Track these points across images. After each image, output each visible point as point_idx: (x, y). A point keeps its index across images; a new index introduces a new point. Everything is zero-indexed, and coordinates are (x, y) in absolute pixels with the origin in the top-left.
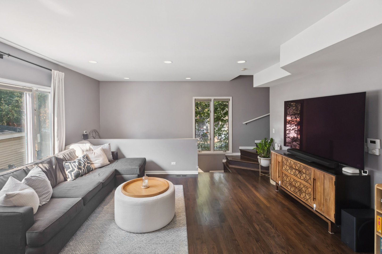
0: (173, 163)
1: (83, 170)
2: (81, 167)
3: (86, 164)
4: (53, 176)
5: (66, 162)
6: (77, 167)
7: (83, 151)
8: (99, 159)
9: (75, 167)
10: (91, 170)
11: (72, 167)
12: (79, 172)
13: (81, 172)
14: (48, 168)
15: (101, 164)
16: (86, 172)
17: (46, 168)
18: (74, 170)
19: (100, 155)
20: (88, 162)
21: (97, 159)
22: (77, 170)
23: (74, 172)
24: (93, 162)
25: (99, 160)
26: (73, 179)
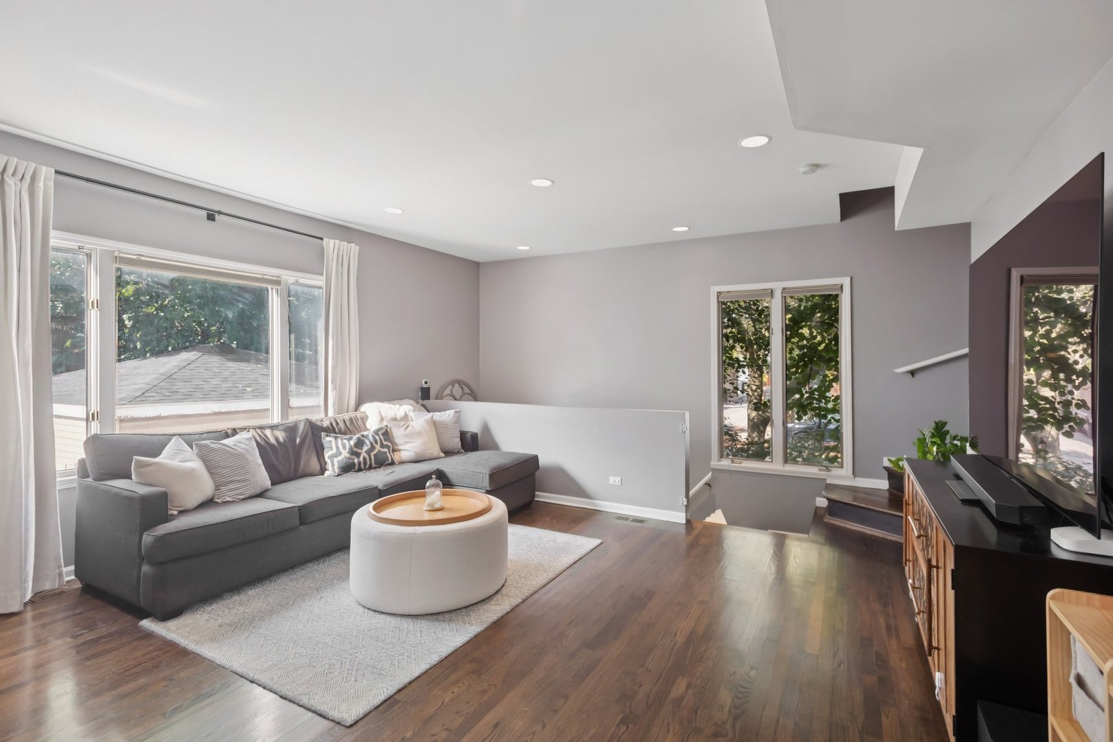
0: (614, 480)
1: (365, 459)
2: (359, 451)
3: (378, 447)
4: (292, 457)
5: (327, 436)
6: (347, 450)
7: (382, 419)
8: (413, 440)
9: (344, 448)
10: (387, 462)
11: (337, 448)
12: (351, 461)
13: (356, 461)
14: (281, 440)
15: (416, 453)
16: (374, 465)
17: (277, 440)
18: (340, 454)
19: (420, 433)
20: (385, 443)
21: (409, 440)
22: (348, 455)
23: (339, 458)
24: (400, 447)
25: (413, 442)
26: (335, 472)
